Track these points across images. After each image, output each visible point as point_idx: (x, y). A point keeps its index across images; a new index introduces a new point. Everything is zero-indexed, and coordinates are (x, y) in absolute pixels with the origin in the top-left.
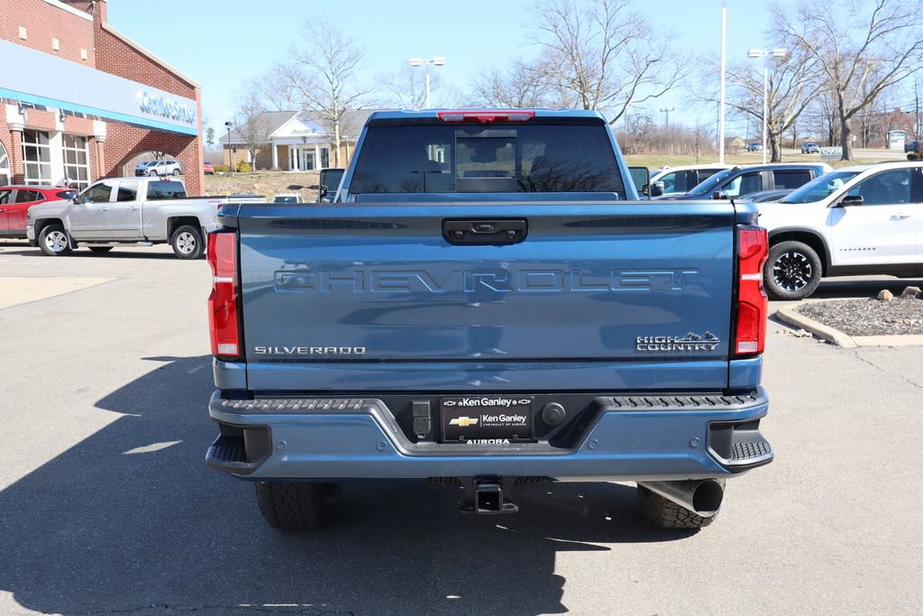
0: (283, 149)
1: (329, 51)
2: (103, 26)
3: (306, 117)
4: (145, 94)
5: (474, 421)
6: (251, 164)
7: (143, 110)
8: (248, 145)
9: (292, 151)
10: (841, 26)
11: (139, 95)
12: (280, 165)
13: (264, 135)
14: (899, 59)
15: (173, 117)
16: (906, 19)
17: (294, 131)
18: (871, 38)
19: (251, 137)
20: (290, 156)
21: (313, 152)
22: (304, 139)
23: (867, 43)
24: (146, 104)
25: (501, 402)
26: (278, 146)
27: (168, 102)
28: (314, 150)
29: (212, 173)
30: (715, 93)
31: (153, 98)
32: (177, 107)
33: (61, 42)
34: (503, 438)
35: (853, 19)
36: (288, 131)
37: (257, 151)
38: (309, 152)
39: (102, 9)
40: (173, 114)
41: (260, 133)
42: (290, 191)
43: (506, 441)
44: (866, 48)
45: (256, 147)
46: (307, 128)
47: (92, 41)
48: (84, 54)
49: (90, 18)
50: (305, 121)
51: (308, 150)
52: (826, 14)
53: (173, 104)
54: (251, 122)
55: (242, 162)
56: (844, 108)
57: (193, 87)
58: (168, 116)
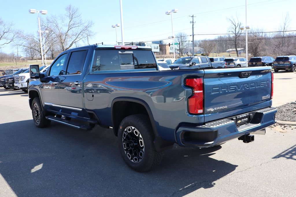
5: (241, 121)
10: (60, 26)
14: (77, 35)
16: (78, 25)
18: (69, 29)
23: (68, 31)
25: (245, 116)
30: (22, 43)
35: (63, 24)
43: (245, 125)
44: (68, 32)
52: (55, 22)
56: (64, 48)
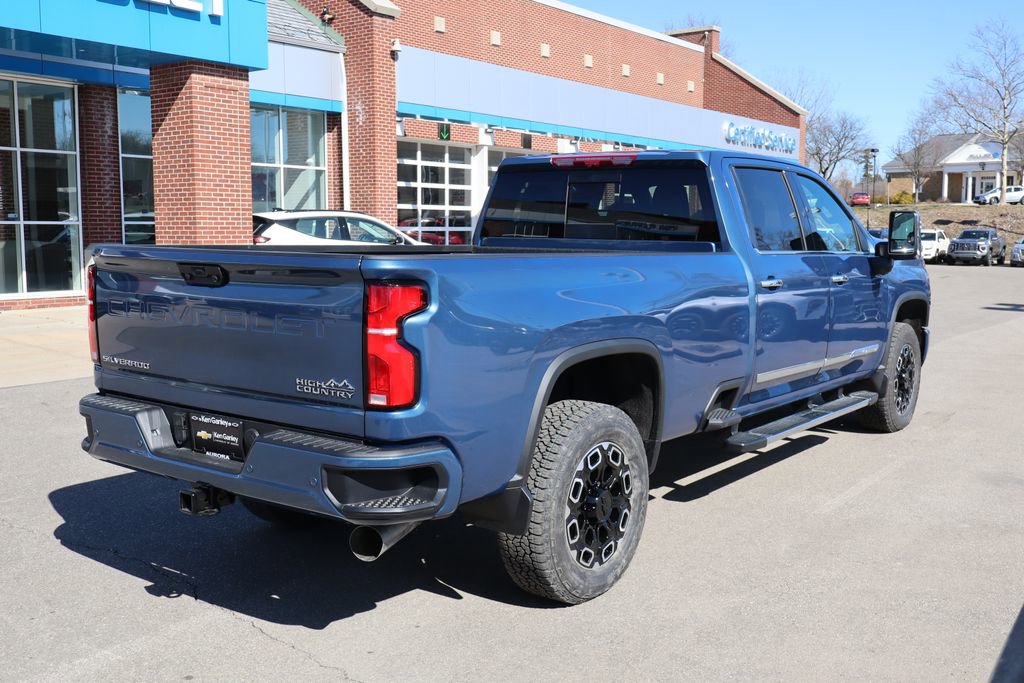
0: (957, 179)
1: (1002, 62)
2: (714, 57)
3: (985, 141)
4: (732, 125)
5: (210, 436)
6: (914, 195)
7: (728, 141)
8: (911, 173)
9: (967, 179)
11: (726, 126)
12: (949, 196)
13: (932, 161)
15: (767, 148)
17: (971, 156)
19: (917, 165)
20: (964, 185)
21: (993, 181)
22: (983, 165)
24: (732, 135)
25: (223, 423)
26: (949, 175)
27: (761, 131)
28: (995, 178)
29: (867, 205)
31: (741, 128)
32: (773, 137)
33: (666, 77)
34: (226, 454)
36: (962, 157)
37: (923, 180)
38: (990, 181)
39: (714, 39)
40: (767, 144)
41: (927, 160)
42: (936, 227)
43: (227, 457)
45: (920, 175)
46: (986, 153)
47: (702, 72)
48: (691, 86)
49: (701, 49)
50: (985, 146)
51: (988, 178)
53: (767, 133)
54: (918, 150)
55: (904, 193)
57: (797, 115)
58: (760, 147)
